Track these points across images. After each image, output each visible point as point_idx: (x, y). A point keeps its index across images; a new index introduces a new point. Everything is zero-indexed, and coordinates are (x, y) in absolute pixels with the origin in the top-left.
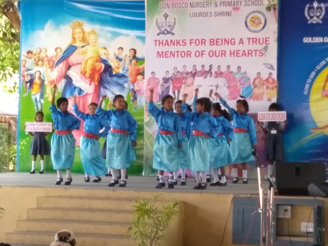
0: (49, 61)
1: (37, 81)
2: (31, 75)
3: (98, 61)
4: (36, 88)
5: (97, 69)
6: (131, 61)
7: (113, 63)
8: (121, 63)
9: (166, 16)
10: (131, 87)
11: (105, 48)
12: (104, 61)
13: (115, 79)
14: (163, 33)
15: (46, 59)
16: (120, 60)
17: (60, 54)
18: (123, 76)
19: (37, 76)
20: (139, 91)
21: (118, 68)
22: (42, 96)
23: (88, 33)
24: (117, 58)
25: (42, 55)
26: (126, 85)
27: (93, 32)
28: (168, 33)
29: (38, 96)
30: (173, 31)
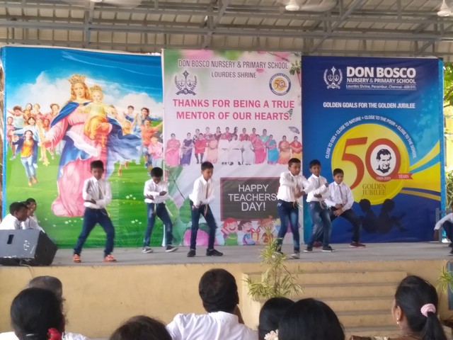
0: (43, 119)
1: (28, 142)
2: (20, 135)
3: (103, 121)
4: (27, 150)
5: (104, 129)
6: (143, 121)
7: (123, 123)
8: (132, 124)
9: (186, 74)
10: (145, 150)
11: (112, 107)
12: (111, 121)
13: (126, 141)
14: (183, 92)
15: (38, 117)
16: (131, 120)
17: (57, 112)
18: (135, 138)
19: (28, 135)
20: (154, 154)
21: (128, 129)
22: (35, 160)
23: (91, 89)
24: (127, 118)
25: (34, 112)
26: (138, 148)
27: (97, 88)
28: (189, 92)
29: (30, 160)
30: (194, 91)
